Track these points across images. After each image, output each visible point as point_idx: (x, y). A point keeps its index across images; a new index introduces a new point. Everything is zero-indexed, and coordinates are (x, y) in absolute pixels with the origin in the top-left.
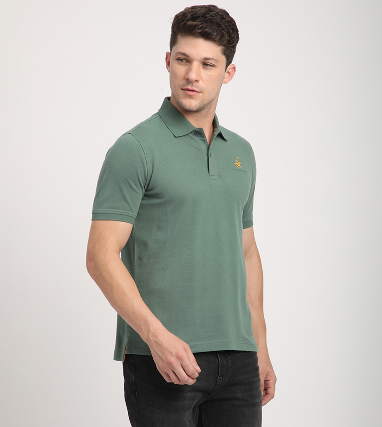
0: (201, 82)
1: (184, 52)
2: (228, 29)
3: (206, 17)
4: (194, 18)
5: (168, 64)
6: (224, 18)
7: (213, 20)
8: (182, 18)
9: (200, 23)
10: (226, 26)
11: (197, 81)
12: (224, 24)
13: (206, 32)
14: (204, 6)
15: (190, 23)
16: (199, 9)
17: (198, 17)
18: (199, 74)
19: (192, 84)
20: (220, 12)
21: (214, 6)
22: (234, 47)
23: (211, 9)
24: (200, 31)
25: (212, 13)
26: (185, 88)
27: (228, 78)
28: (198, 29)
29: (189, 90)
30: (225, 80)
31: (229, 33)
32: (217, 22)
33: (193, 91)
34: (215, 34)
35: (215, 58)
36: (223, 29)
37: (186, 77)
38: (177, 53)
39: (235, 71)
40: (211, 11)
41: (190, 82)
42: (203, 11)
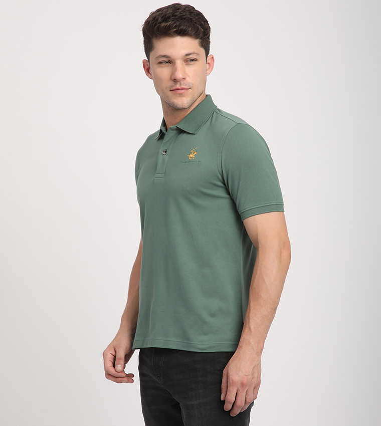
0: (188, 79)
1: (165, 54)
2: (199, 22)
3: (176, 16)
4: (165, 19)
5: (148, 70)
6: (192, 13)
7: (184, 17)
8: (153, 23)
9: (173, 23)
10: (196, 19)
11: (184, 79)
12: (194, 18)
13: (182, 30)
14: (169, 6)
15: (163, 24)
16: (165, 10)
17: (169, 17)
18: (184, 72)
19: (180, 83)
20: (186, 7)
21: (177, 4)
22: (208, 37)
23: (176, 7)
24: (175, 30)
25: (180, 11)
26: (174, 88)
27: (209, 69)
28: (173, 29)
29: (178, 89)
30: (207, 71)
31: (201, 25)
32: (188, 17)
33: (182, 89)
34: (190, 29)
35: (196, 52)
36: (196, 23)
37: (173, 78)
38: (157, 57)
39: (213, 60)
40: (178, 9)
41: (178, 81)
42: (170, 11)
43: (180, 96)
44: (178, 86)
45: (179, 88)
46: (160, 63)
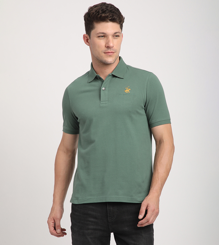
0: (115, 47)
9: (109, 14)
18: (113, 43)
35: (119, 32)
37: (107, 46)
43: (110, 57)
44: (109, 51)
45: (110, 52)
46: (99, 37)
